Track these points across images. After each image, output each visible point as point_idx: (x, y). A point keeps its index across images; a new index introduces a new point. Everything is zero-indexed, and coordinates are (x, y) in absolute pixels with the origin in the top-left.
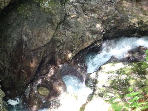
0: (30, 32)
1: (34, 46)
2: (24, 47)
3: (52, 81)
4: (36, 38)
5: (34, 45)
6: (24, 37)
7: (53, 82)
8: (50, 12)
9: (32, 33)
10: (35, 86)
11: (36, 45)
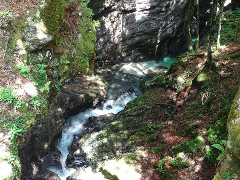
7: (44, 176)
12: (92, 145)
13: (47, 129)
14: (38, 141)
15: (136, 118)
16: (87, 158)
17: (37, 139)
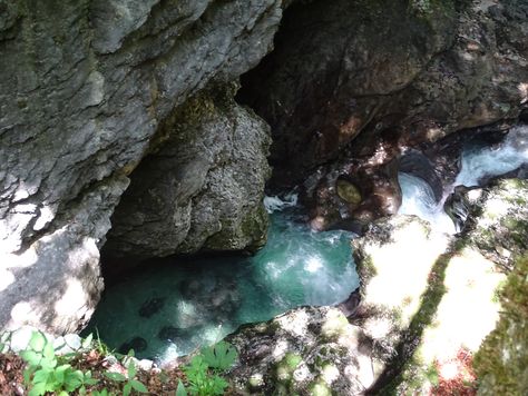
0: (366, 52)
1: (363, 87)
2: (339, 84)
3: (376, 177)
4: (376, 71)
5: (366, 85)
6: (347, 60)
7: (378, 180)
8: (428, 24)
9: (369, 57)
10: (333, 176)
11: (370, 86)
13: (457, 100)
14: (422, 108)
16: (474, 220)
17: (420, 101)
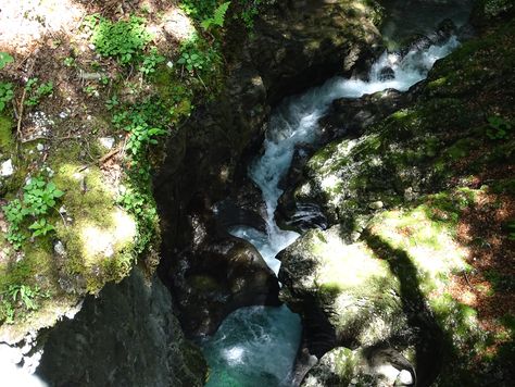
7: (221, 249)
10: (180, 280)
12: (340, 172)
15: (458, 101)
16: (328, 205)
